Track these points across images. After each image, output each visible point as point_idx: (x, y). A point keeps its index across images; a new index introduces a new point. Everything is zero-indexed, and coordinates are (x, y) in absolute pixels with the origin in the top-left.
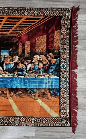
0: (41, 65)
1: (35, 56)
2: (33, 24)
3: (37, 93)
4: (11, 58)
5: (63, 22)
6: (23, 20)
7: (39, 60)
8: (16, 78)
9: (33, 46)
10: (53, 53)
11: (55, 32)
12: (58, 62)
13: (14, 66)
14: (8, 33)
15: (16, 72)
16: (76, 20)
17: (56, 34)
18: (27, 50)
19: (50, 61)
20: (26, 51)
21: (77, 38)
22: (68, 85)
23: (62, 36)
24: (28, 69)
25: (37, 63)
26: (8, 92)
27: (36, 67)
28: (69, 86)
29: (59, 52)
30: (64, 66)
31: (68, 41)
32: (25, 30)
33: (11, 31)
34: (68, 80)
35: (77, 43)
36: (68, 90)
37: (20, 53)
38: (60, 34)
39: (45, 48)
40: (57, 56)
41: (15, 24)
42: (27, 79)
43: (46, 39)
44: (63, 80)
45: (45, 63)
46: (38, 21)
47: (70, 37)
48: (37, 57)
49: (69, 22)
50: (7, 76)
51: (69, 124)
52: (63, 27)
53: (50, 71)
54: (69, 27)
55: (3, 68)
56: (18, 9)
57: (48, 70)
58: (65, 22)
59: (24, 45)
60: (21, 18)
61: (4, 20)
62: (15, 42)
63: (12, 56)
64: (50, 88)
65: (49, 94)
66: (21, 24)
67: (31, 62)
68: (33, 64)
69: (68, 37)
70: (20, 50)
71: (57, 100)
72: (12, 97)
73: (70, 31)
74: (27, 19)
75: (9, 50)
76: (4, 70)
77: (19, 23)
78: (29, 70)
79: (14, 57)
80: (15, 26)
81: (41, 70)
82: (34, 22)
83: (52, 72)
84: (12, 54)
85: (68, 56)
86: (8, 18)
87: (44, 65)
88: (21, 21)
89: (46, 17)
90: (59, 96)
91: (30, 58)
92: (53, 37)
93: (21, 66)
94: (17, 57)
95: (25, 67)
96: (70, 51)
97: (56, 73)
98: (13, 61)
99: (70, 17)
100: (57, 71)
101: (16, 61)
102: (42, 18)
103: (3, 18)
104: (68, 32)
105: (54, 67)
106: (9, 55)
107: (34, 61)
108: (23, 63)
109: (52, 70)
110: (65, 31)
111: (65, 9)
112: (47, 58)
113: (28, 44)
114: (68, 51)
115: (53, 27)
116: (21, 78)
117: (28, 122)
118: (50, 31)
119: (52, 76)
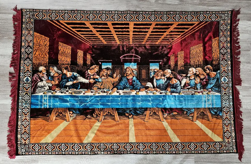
0: (198, 80)
1: (190, 69)
2: (187, 30)
3: (196, 114)
4: (162, 73)
5: (221, 28)
6: (175, 26)
7: (195, 74)
8: (169, 96)
9: (187, 57)
10: (212, 65)
11: (213, 40)
12: (218, 75)
13: (166, 82)
14: (157, 43)
15: (169, 89)
16: (237, 25)
17: (215, 43)
18: (181, 62)
19: (208, 74)
20: (179, 63)
21: (239, 47)
22: (231, 103)
23: (221, 45)
24: (182, 85)
25: (193, 78)
26: (160, 113)
27: (193, 82)
28: (233, 104)
29: (219, 64)
30: (225, 80)
31: (229, 50)
32: (177, 39)
33: (161, 39)
34: (231, 97)
35: (239, 53)
36: (232, 109)
37: (172, 67)
38: (219, 42)
39: (201, 59)
40: (216, 68)
41: (165, 32)
42: (182, 96)
43: (202, 48)
44: (226, 97)
45: (202, 77)
46: (191, 27)
47: (231, 46)
48: (192, 70)
49: (229, 27)
50: (158, 94)
51: (235, 150)
52: (221, 33)
53: (209, 86)
54: (229, 33)
55: (153, 84)
56: (168, 13)
57: (207, 85)
58: (224, 27)
59: (176, 57)
60: (171, 25)
61: (152, 27)
62: (166, 52)
63: (163, 70)
64: (211, 107)
65: (209, 114)
66: (172, 32)
67: (186, 77)
68: (188, 79)
69: (229, 45)
70: (172, 63)
71: (219, 121)
72: (166, 119)
73: (231, 38)
74: (179, 25)
75: (159, 62)
76: (154, 87)
77: (169, 30)
78: (184, 86)
79: (166, 71)
80: (165, 34)
81: (199, 86)
82: (187, 28)
83: (211, 88)
84: (162, 68)
85: (230, 68)
86: (157, 25)
87: (201, 79)
88: (172, 28)
89: (201, 22)
90: (222, 117)
91: (185, 71)
92: (211, 46)
93: (174, 81)
94: (169, 71)
95: (179, 82)
96: (231, 61)
97: (217, 89)
98: (164, 76)
99: (229, 22)
100: (218, 87)
101: (168, 75)
102: (197, 23)
103: (150, 25)
104: (229, 39)
105: (214, 82)
106: (160, 69)
107: (189, 75)
108: (176, 78)
109: (212, 86)
110: (224, 38)
111: (223, 12)
112: (205, 71)
113: (181, 55)
114: (229, 63)
115: (211, 34)
116: (175, 96)
117: (187, 149)
118: (207, 39)
119: (212, 92)
